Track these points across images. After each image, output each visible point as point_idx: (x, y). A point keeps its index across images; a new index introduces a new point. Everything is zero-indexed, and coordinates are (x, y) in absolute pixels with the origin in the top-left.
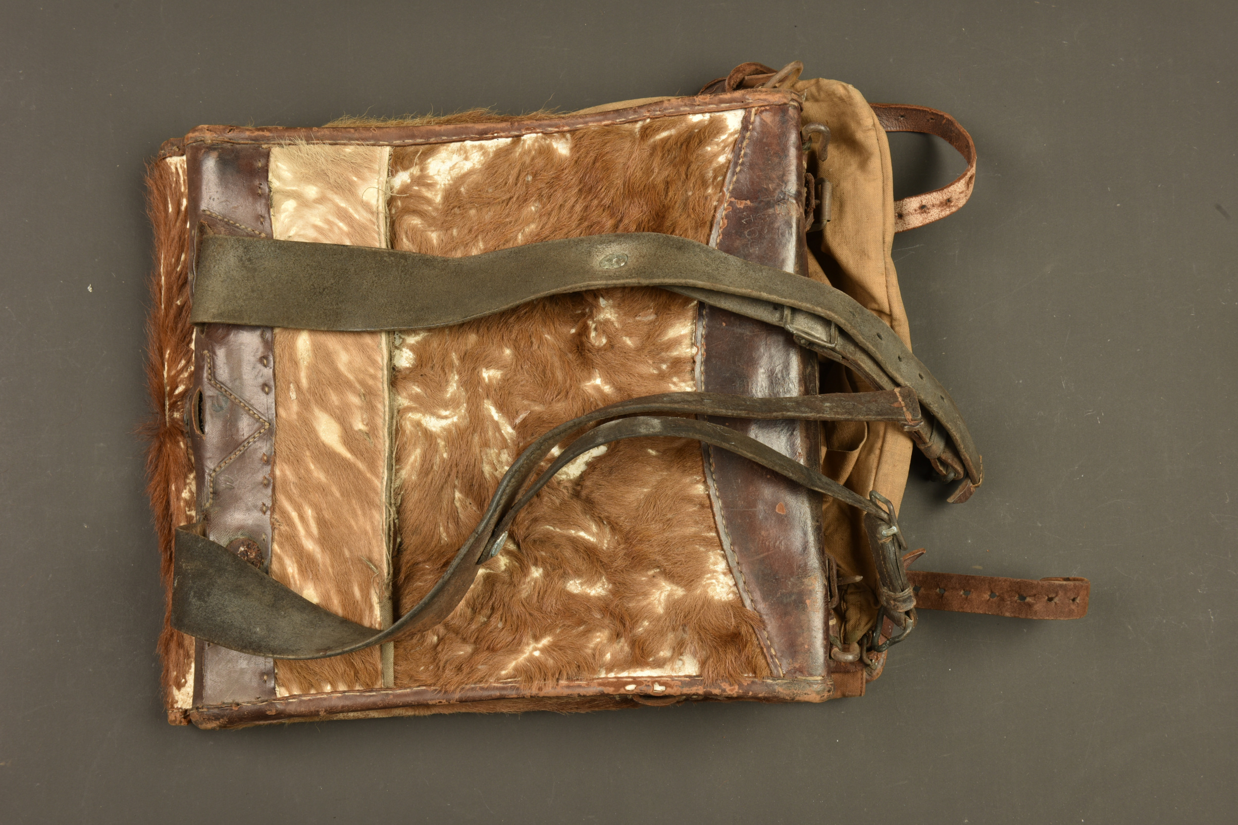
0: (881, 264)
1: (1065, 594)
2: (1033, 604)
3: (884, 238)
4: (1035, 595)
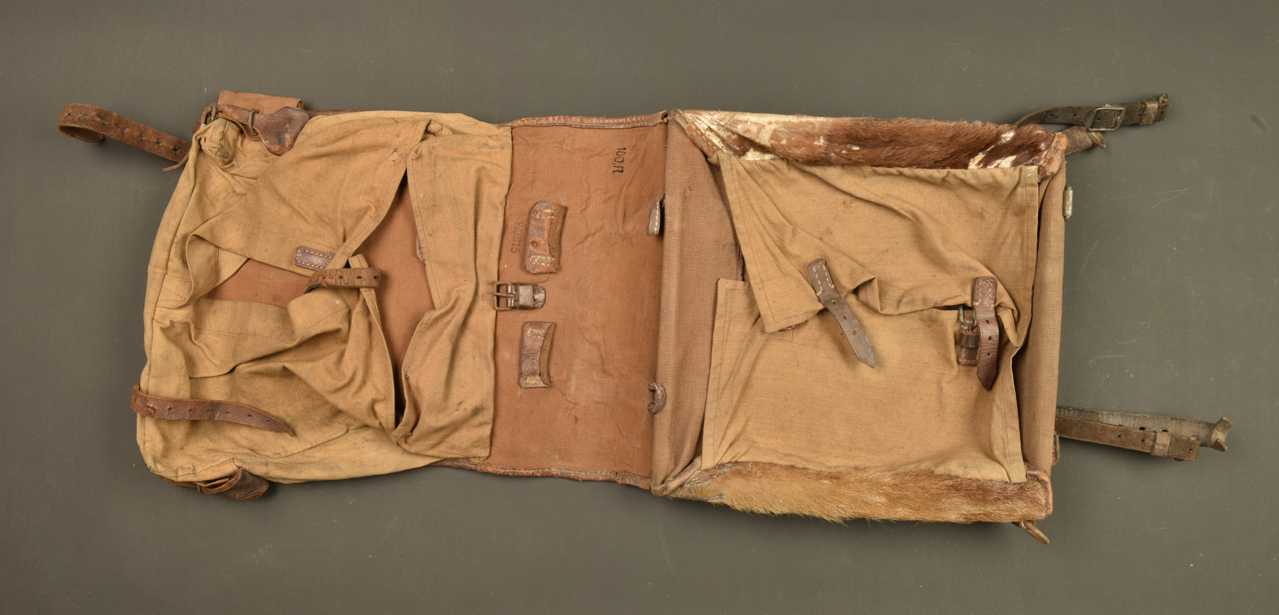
0: (153, 351)
1: (73, 119)
2: (96, 116)
3: (150, 369)
4: (94, 121)
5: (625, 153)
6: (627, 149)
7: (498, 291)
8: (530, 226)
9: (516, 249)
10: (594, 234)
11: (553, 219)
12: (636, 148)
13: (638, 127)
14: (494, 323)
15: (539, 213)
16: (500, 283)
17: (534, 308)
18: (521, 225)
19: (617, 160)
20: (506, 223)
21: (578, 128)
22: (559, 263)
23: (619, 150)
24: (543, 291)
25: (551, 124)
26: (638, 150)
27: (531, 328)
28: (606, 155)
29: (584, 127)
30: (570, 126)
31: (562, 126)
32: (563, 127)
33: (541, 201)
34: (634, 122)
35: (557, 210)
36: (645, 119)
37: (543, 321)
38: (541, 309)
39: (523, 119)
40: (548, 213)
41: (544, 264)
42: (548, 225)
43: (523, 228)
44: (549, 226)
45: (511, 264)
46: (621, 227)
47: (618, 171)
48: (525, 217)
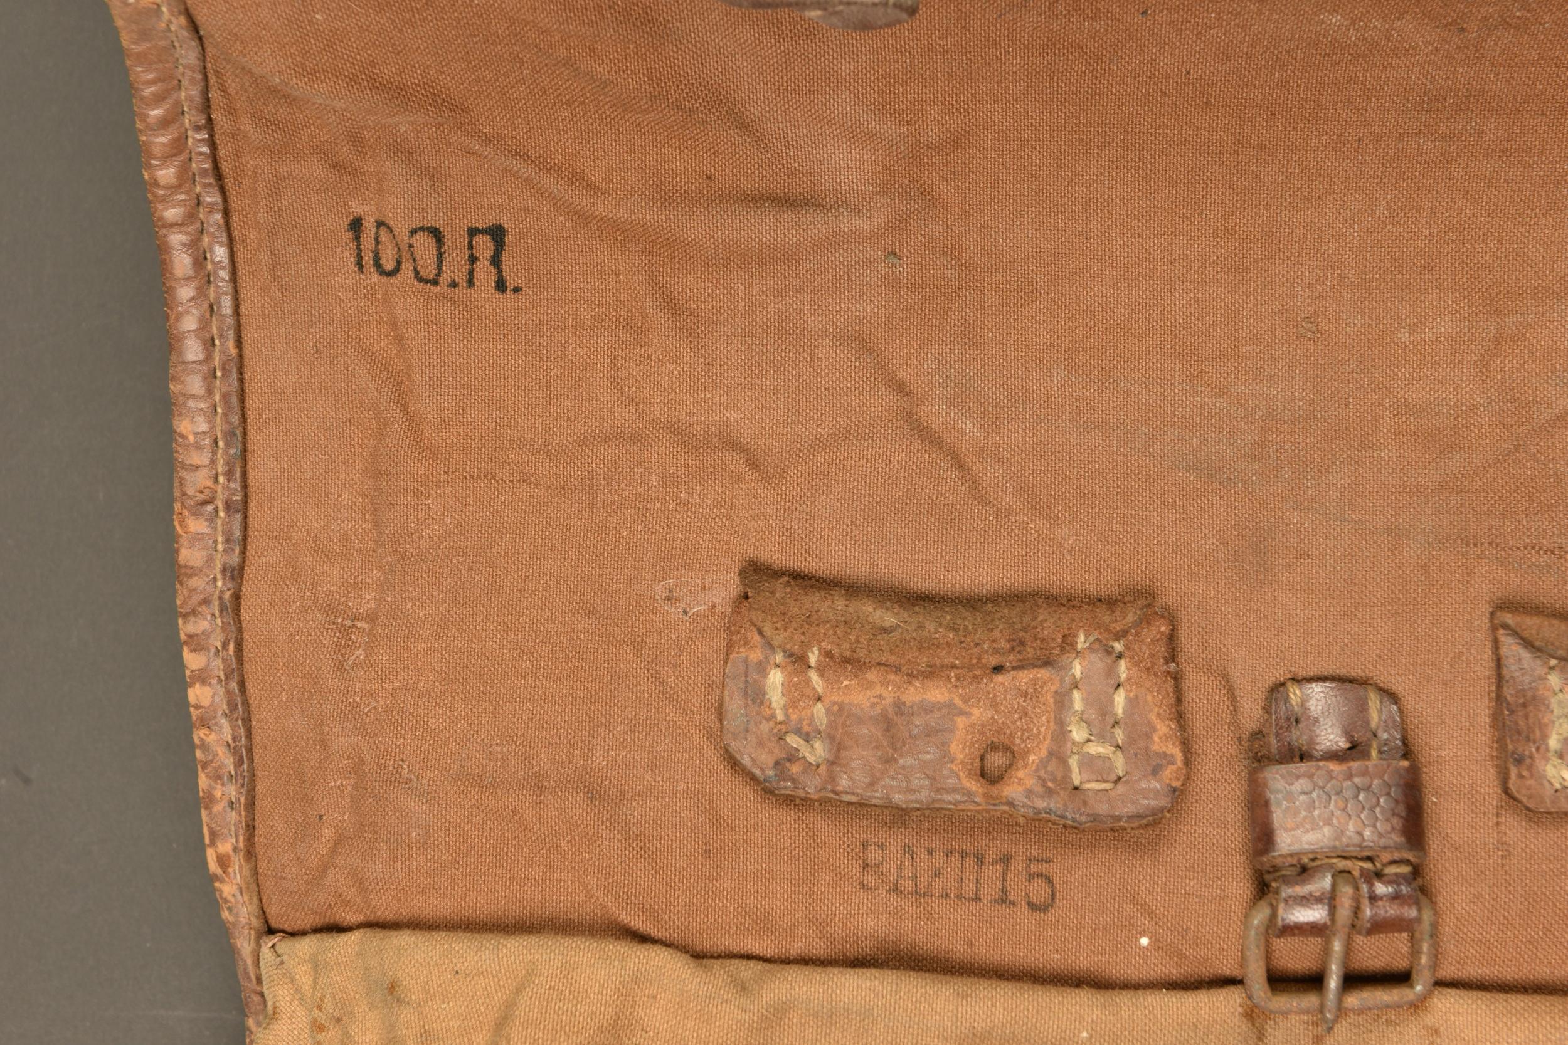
5: (380, 224)
6: (357, 208)
7: (1314, 981)
8: (877, 796)
9: (1031, 877)
10: (901, 388)
11: (828, 654)
12: (345, 152)
13: (213, 145)
14: (1518, 1002)
15: (793, 741)
16: (1256, 974)
17: (1407, 752)
18: (874, 855)
19: (430, 272)
20: (866, 948)
21: (245, 527)
22: (1111, 603)
23: (368, 259)
24: (1295, 693)
25: (229, 693)
26: (356, 140)
27: (1539, 763)
28: (400, 339)
29: (236, 485)
30: (236, 574)
31: (238, 622)
32: (245, 616)
33: (717, 734)
34: (186, 177)
35: (767, 629)
36: (159, 99)
37: (1485, 684)
38: (1409, 703)
39: (213, 866)
40: (788, 688)
41: (1120, 700)
42: (870, 685)
43: (895, 842)
44: (872, 675)
45: (1129, 908)
46: (847, 222)
47: (496, 261)
48: (825, 828)
